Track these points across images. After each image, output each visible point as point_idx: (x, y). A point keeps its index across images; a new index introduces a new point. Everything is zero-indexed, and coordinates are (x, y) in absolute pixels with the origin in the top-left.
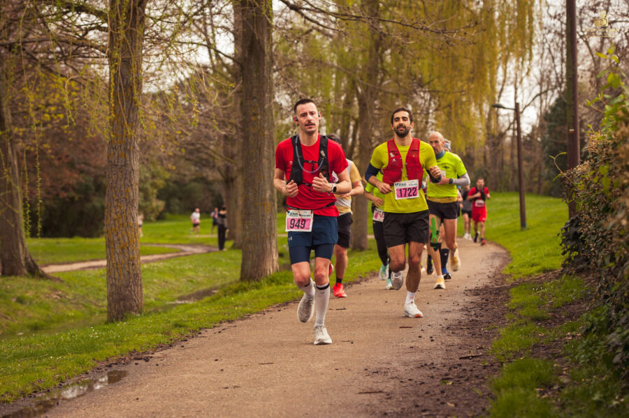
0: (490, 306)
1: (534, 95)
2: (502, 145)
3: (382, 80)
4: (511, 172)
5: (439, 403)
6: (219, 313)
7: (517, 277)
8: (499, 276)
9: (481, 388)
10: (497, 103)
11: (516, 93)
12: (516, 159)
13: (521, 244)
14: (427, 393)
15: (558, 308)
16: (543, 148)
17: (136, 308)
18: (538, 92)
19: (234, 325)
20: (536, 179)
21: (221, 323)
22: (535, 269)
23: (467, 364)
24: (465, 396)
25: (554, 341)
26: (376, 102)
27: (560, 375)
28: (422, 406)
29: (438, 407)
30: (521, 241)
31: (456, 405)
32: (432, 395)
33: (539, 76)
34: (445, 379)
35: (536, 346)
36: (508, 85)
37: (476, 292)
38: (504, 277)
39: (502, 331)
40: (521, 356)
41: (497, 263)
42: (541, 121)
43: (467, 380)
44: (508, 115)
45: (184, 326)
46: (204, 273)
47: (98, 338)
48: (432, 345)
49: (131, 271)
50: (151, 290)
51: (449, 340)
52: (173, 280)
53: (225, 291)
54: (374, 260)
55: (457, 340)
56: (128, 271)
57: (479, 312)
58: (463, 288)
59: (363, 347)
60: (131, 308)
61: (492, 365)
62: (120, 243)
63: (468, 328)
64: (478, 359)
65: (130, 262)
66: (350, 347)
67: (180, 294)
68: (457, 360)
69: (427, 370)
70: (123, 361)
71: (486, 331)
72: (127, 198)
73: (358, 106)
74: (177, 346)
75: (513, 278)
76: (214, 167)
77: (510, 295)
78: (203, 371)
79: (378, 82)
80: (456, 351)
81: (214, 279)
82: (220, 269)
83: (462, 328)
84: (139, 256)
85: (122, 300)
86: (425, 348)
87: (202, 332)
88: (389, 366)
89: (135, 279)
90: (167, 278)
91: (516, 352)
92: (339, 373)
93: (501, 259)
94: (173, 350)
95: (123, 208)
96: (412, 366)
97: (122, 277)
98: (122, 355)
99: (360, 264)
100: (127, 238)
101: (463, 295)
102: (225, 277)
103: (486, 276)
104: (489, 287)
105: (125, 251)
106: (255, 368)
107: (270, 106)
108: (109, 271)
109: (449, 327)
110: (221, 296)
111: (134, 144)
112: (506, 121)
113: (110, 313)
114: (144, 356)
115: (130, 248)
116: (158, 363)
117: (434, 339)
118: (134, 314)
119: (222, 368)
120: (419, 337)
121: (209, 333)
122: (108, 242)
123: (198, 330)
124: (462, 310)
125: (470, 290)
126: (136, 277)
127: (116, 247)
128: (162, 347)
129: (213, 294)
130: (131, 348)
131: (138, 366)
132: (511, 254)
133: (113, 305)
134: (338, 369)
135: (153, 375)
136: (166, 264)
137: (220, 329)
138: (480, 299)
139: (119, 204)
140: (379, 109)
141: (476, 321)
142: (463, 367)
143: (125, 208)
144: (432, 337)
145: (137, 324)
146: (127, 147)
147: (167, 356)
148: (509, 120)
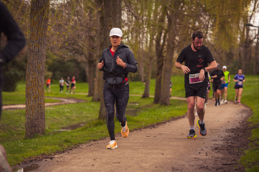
0: (239, 139)
2: (250, 47)
3: (182, 8)
4: (255, 64)
7: (256, 123)
8: (245, 123)
10: (249, 22)
17: (41, 132)
19: (97, 142)
21: (90, 141)
23: (226, 168)
26: (178, 20)
36: (256, 12)
37: (232, 130)
38: (248, 123)
39: (246, 152)
40: (257, 165)
41: (245, 115)
44: (255, 30)
45: (70, 142)
46: (76, 114)
47: (24, 146)
48: (207, 157)
49: (39, 111)
50: (46, 123)
51: (217, 155)
52: (58, 118)
53: (90, 125)
54: (173, 111)
55: (221, 156)
56: (38, 111)
57: (233, 141)
58: (224, 128)
59: (169, 156)
60: (39, 132)
61: (240, 169)
62: (34, 95)
63: (227, 150)
64: (232, 165)
65: (39, 106)
66: (162, 156)
67: (62, 126)
68: (221, 165)
69: (204, 169)
70: (39, 159)
71: (237, 151)
72: (39, 70)
73: (167, 22)
74: (67, 152)
75: (253, 124)
76: (83, 54)
77: (251, 133)
78: (83, 165)
79: (180, 9)
80: (220, 161)
81: (82, 118)
82: (85, 112)
83: (224, 150)
84: (44, 103)
85: (33, 127)
86: (203, 159)
87: (79, 145)
88: (183, 167)
89: (42, 115)
90: (55, 116)
91: (254, 163)
92: (156, 169)
93: (247, 113)
94: (65, 154)
95: (37, 75)
96: (195, 167)
97: (34, 114)
98: (38, 156)
99: (166, 113)
100: (38, 92)
101: (224, 132)
102: (87, 117)
103: (238, 122)
104: (240, 128)
105: (36, 100)
106: (111, 165)
107: (120, 21)
108: (27, 110)
109: (216, 149)
110: (87, 127)
111: (44, 40)
112: (253, 34)
113: (27, 134)
114: (50, 157)
115: (39, 98)
116: (58, 160)
117: (208, 154)
118: (40, 135)
119: (93, 164)
120: (200, 153)
121: (84, 146)
122: (27, 94)
123: (77, 144)
124: (224, 140)
125: (228, 130)
126: (42, 114)
127: (32, 97)
128: (58, 152)
129: (82, 126)
130: (42, 152)
131: (47, 161)
132: (253, 111)
133: (28, 129)
134: (156, 167)
135: (56, 166)
136: (54, 108)
137: (90, 144)
138: (234, 135)
139: (34, 73)
140: (179, 24)
141: (232, 146)
142: (224, 169)
143: (38, 75)
144: (206, 153)
145: (44, 140)
146: (40, 41)
147: (62, 157)
148: (255, 34)
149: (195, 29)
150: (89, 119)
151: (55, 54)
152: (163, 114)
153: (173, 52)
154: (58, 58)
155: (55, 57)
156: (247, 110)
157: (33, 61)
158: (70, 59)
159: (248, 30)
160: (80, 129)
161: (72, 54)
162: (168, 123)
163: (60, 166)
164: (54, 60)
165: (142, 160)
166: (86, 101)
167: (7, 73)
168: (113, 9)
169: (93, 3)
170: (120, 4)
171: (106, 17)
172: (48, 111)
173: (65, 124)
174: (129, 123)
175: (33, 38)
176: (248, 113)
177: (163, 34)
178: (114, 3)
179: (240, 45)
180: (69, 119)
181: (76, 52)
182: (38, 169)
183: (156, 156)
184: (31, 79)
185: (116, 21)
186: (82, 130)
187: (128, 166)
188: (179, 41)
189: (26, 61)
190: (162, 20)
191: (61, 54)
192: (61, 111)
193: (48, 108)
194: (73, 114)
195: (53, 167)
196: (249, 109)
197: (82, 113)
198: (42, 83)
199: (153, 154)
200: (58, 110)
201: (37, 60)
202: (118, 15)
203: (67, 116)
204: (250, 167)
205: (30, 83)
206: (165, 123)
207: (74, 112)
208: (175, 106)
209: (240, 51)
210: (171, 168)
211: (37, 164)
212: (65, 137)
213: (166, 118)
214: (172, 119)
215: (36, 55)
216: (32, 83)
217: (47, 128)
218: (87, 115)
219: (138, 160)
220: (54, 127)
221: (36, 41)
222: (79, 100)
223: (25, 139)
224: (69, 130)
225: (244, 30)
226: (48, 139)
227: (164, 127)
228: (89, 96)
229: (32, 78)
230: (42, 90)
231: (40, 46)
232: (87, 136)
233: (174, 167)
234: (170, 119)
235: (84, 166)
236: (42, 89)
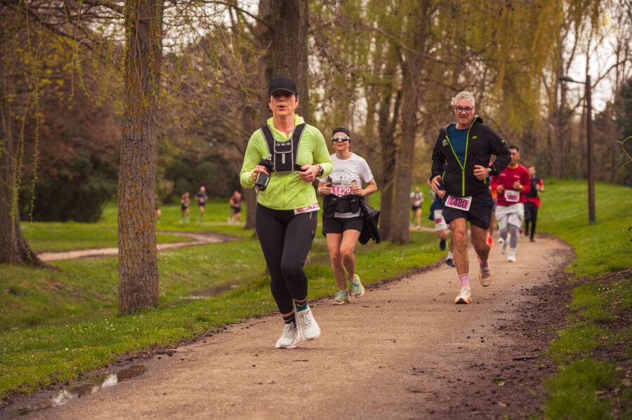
0: (549, 307)
1: (609, 66)
2: (570, 124)
3: (429, 48)
4: (580, 157)
5: (489, 403)
6: (245, 308)
7: (581, 276)
8: (560, 276)
9: (535, 390)
10: (565, 74)
11: (588, 63)
12: (585, 141)
13: (588, 240)
14: (477, 393)
15: (625, 310)
16: (619, 128)
17: (150, 301)
18: (615, 63)
19: (262, 320)
20: (609, 165)
21: (247, 318)
22: (602, 267)
23: (521, 366)
24: (518, 397)
25: (619, 344)
26: (423, 72)
27: (622, 378)
28: (471, 405)
29: (489, 407)
30: (588, 236)
31: (508, 405)
32: (482, 396)
33: (615, 43)
34: (497, 379)
35: (598, 349)
36: (578, 54)
37: (535, 291)
38: (567, 276)
39: (561, 333)
40: (581, 358)
41: (560, 260)
42: (616, 97)
43: (521, 381)
44: (578, 89)
45: (208, 320)
46: (221, 265)
47: (115, 330)
48: (483, 345)
49: (146, 259)
50: (161, 283)
51: (502, 341)
52: (186, 273)
53: (249, 285)
54: (417, 255)
55: (510, 342)
56: (143, 260)
57: (535, 313)
58: (519, 287)
59: (407, 346)
60: (146, 301)
61: (548, 367)
62: (134, 228)
63: (524, 330)
64: (533, 361)
65: (145, 249)
66: (393, 346)
67: (195, 289)
68: (511, 361)
69: (477, 371)
70: (144, 355)
71: (544, 333)
72: (143, 176)
73: (401, 76)
74: (202, 341)
75: (576, 277)
76: (232, 143)
77: (572, 295)
78: (233, 366)
79: (426, 49)
80: (509, 353)
81: (232, 272)
82: (240, 261)
83: (517, 330)
84: (155, 243)
85: (135, 291)
86: (475, 349)
87: (227, 327)
88: (435, 366)
89: (150, 268)
90: (179, 270)
91: (576, 355)
92: (381, 371)
93: (564, 256)
94: (198, 345)
95: (139, 188)
96: (460, 366)
97: (136, 266)
98: (143, 349)
99: (402, 259)
100: (142, 222)
101: (518, 295)
102: (244, 270)
103: (546, 274)
104: (549, 287)
105: (140, 237)
106: (290, 365)
107: (304, 76)
108: (121, 259)
109: (501, 328)
110: (243, 291)
111: (152, 117)
112: (575, 96)
113: (122, 306)
114: (167, 350)
115: (145, 234)
116: (184, 357)
117: (485, 339)
118: (149, 307)
119: (254, 364)
120: (469, 337)
121: (236, 329)
122: (120, 227)
123: (223, 324)
124: (518, 311)
125: (527, 290)
126: (151, 265)
127: (130, 232)
128: (184, 341)
129: (232, 289)
130: (152, 342)
131: (161, 360)
132: (576, 251)
133: (125, 297)
134: (380, 368)
135: (179, 370)
136: (177, 254)
137: (248, 325)
138: (538, 300)
139: (134, 184)
140: (426, 80)
141: (533, 322)
142: (517, 369)
143: (141, 188)
144: (482, 338)
145: (155, 317)
146: (144, 119)
147: (192, 351)
148: (579, 95)
149: (458, 88)
150: (249, 274)
151: (177, 145)
152: (397, 260)
153: (413, 136)
154: (183, 152)
155: (177, 151)
156: (565, 251)
157: (131, 160)
158: (208, 155)
159: (565, 90)
160: (229, 294)
161: (211, 145)
162: (405, 280)
163: (186, 369)
164: (175, 157)
165: (353, 354)
166: (242, 239)
167: (85, 187)
168: (290, 51)
169: (251, 41)
170: (305, 41)
171: (277, 68)
172: (166, 259)
173: (199, 285)
174: (328, 281)
175: (131, 113)
176: (566, 256)
177: (393, 101)
178: (292, 41)
179: (549, 121)
180: (207, 275)
181: (219, 141)
182: (143, 376)
183: (381, 345)
184: (127, 196)
185: (298, 75)
186: (233, 296)
187: (324, 367)
188: (427, 113)
189: (118, 161)
190: (390, 73)
191: (189, 143)
192: (191, 258)
193: (165, 254)
194: (216, 266)
195: (173, 371)
196: (568, 248)
197: (233, 263)
198: (149, 203)
199: (374, 343)
200: (184, 257)
201: (139, 157)
202: (300, 64)
203: (204, 269)
204: (567, 363)
205: (126, 203)
206: (399, 279)
207: (217, 261)
208: (419, 244)
209: (549, 133)
210: (411, 368)
211: (142, 366)
212: (197, 310)
213: (402, 269)
214: (415, 270)
215: (137, 147)
216: (131, 204)
217: (163, 294)
218: (244, 266)
219: (345, 353)
220: (177, 292)
221: (137, 119)
222: (226, 237)
223: (119, 316)
224: (207, 296)
225: (556, 89)
226: (163, 315)
227: (397, 288)
228: (246, 228)
229: (131, 194)
230: (149, 217)
231: (144, 129)
232: (241, 309)
233: (416, 367)
234: (409, 271)
235: (235, 369)
236: (151, 216)
